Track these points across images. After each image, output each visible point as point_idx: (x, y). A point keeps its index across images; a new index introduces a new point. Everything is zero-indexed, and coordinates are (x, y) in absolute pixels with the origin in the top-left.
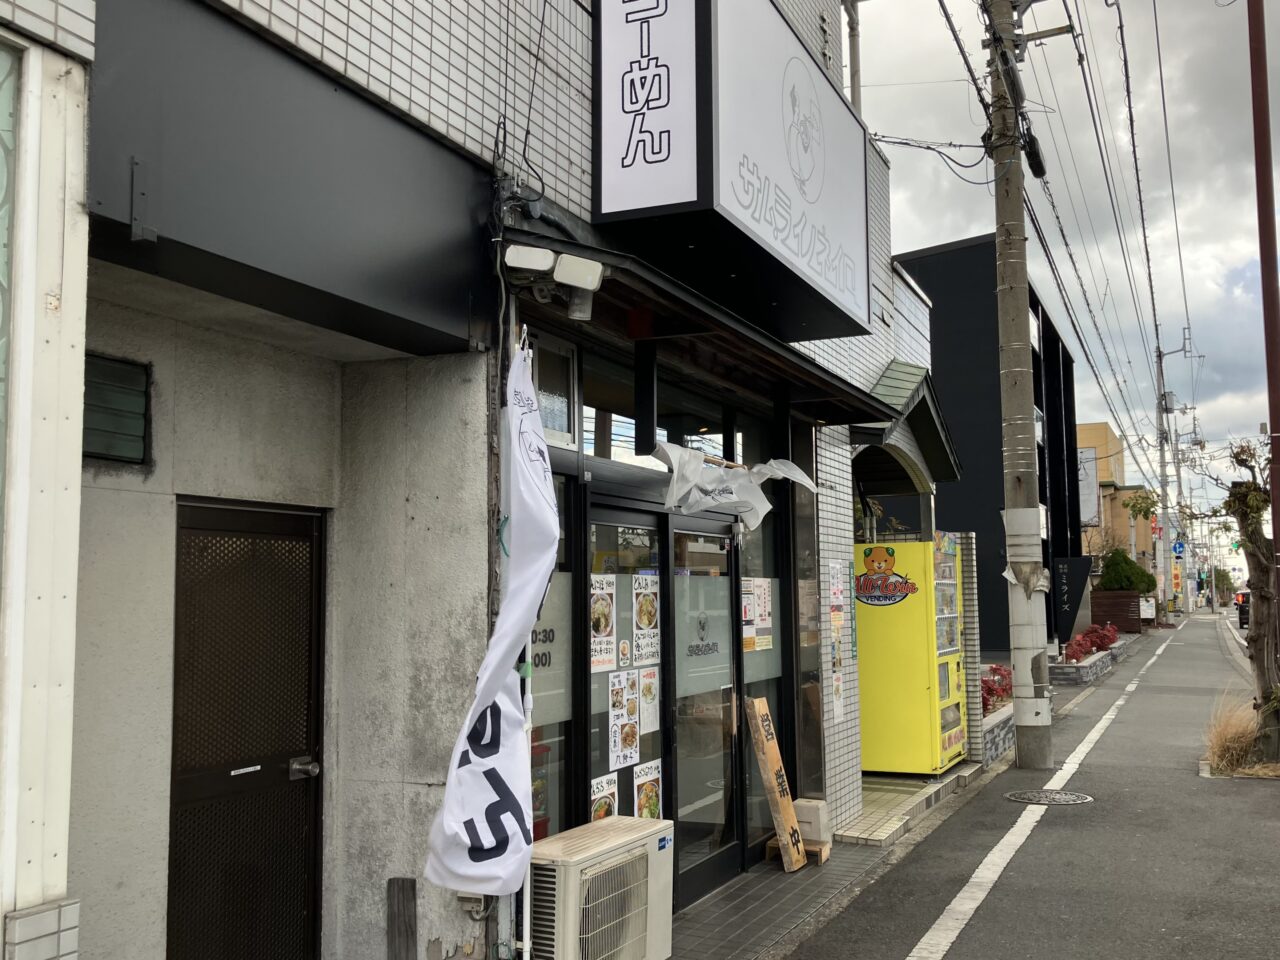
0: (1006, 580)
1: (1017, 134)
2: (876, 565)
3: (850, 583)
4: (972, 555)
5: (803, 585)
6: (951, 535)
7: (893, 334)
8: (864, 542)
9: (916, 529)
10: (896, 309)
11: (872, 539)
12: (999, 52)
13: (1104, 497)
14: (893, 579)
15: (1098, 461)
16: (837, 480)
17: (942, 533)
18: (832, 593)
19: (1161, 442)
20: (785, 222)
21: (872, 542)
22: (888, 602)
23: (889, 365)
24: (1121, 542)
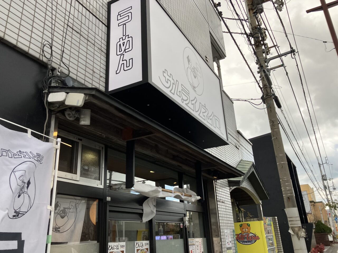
0: (290, 233)
1: (271, 95)
2: (244, 230)
3: (234, 238)
4: (277, 225)
5: (215, 240)
6: (269, 218)
7: (240, 151)
8: (240, 222)
9: (257, 217)
10: (240, 144)
11: (243, 220)
12: (263, 70)
13: (311, 205)
14: (251, 235)
15: (308, 195)
16: (225, 199)
17: (266, 218)
18: (227, 242)
19: (325, 189)
20: (187, 98)
21: (243, 222)
22: (250, 243)
23: (240, 161)
24: (319, 218)
